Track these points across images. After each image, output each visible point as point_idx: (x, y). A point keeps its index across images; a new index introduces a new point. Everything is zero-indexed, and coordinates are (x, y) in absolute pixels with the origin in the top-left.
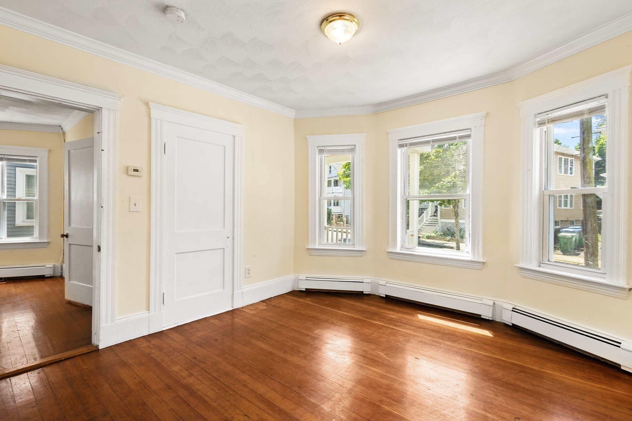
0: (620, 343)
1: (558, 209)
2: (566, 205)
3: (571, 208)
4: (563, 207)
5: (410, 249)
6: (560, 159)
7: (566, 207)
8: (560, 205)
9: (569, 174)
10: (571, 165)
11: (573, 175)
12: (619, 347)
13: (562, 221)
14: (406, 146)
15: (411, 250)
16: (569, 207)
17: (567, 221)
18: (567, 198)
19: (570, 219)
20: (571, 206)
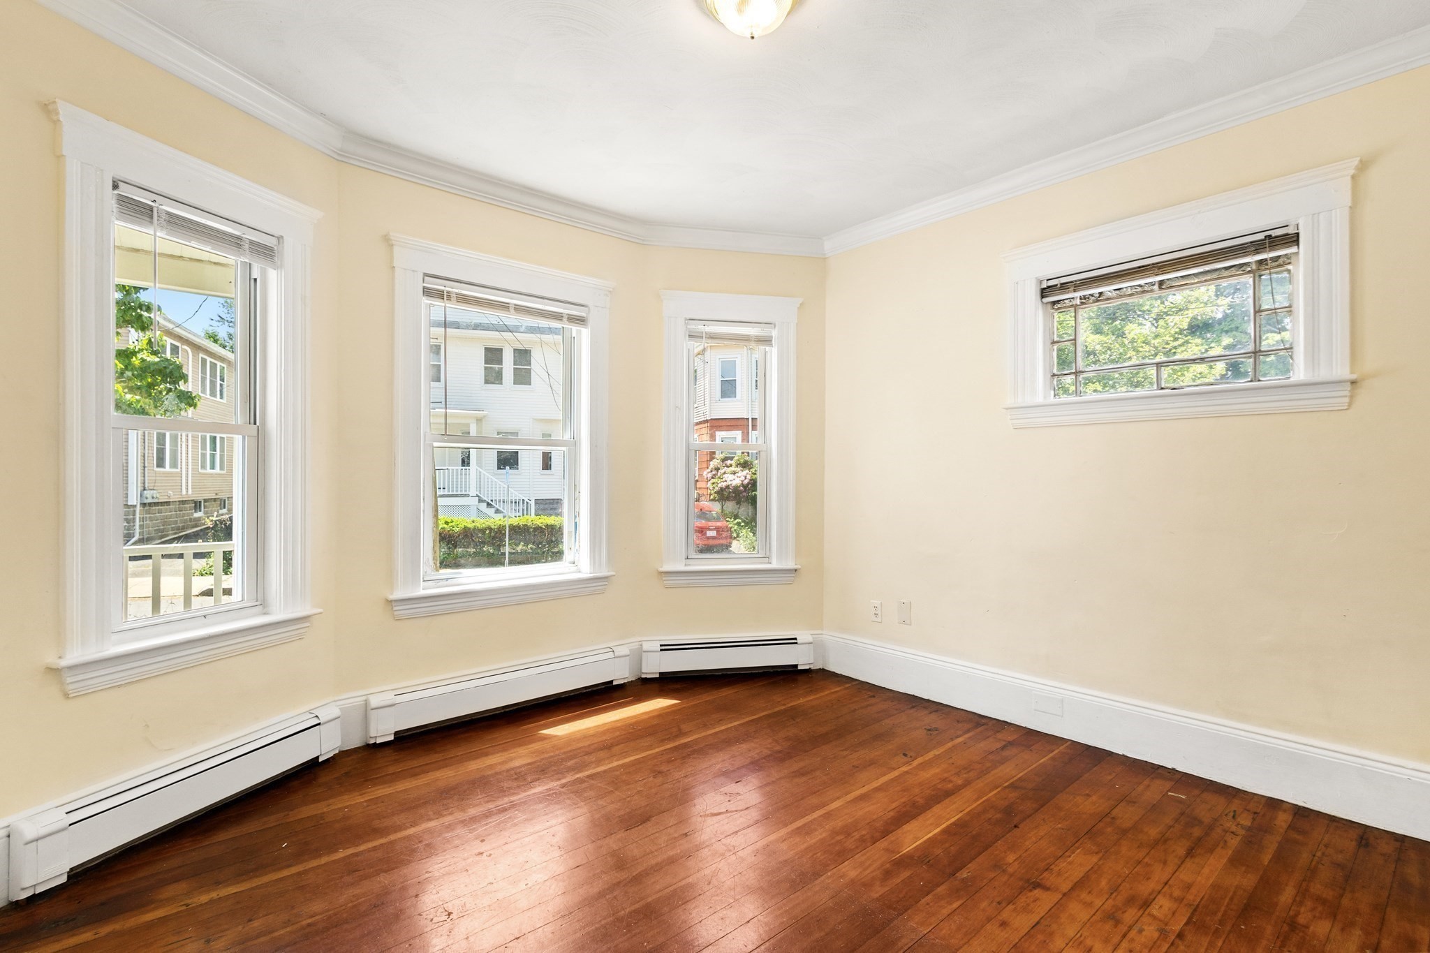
0: (796, 639)
1: (200, 473)
2: (213, 467)
3: (222, 472)
4: (209, 470)
5: (447, 579)
6: (204, 361)
7: (213, 469)
8: (203, 467)
9: (218, 399)
10: (221, 380)
11: (224, 401)
12: (796, 643)
13: (206, 501)
14: (449, 298)
15: (449, 581)
16: (217, 470)
17: (215, 500)
18: (215, 451)
19: (220, 496)
20: (222, 468)
